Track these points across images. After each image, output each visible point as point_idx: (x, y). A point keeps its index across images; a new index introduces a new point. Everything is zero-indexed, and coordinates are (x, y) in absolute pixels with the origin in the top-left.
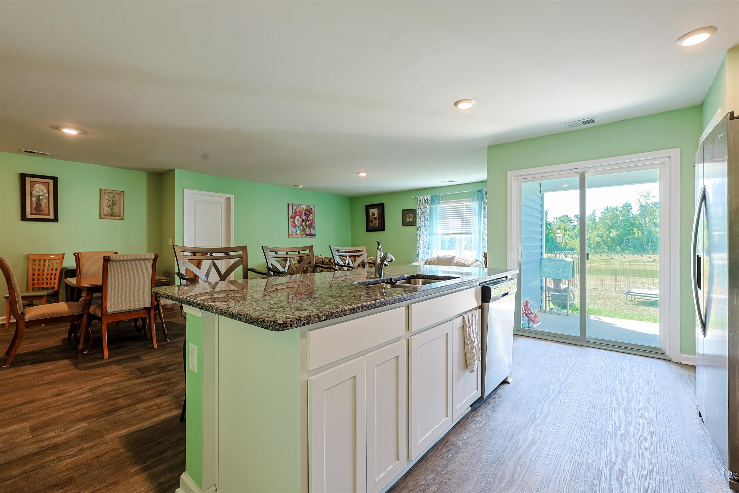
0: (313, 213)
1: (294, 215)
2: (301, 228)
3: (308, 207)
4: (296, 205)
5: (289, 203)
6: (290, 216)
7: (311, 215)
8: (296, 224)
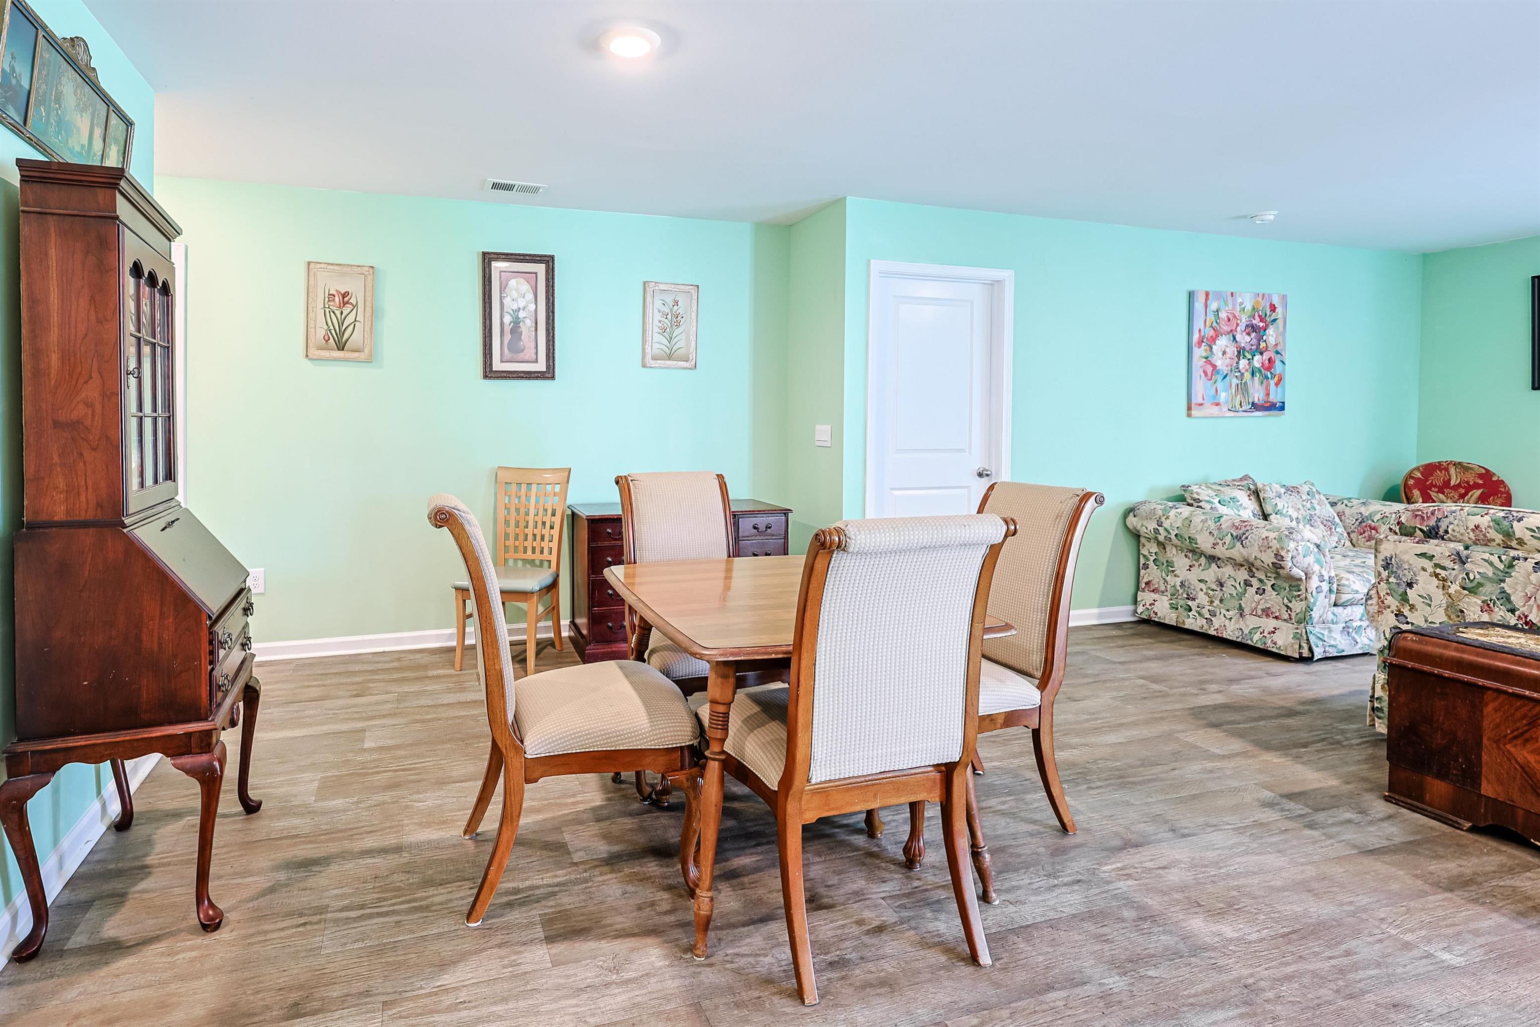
0: (1280, 322)
1: (1212, 333)
2: (1235, 381)
3: (1260, 299)
4: (1219, 295)
5: (1191, 288)
6: (1196, 337)
7: (1271, 331)
8: (1214, 367)
